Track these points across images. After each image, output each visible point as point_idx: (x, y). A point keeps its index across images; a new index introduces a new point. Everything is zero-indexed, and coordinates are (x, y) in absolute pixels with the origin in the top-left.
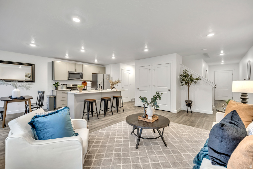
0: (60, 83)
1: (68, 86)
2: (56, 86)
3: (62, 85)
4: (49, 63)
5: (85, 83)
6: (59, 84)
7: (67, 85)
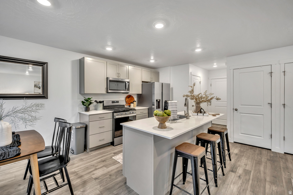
0: (93, 99)
1: (105, 105)
2: (87, 104)
3: (95, 103)
4: (73, 62)
5: (130, 98)
6: (92, 102)
7: (103, 102)
